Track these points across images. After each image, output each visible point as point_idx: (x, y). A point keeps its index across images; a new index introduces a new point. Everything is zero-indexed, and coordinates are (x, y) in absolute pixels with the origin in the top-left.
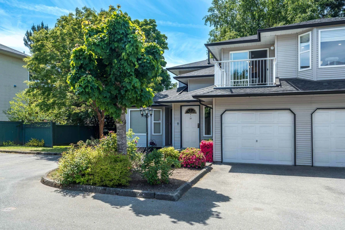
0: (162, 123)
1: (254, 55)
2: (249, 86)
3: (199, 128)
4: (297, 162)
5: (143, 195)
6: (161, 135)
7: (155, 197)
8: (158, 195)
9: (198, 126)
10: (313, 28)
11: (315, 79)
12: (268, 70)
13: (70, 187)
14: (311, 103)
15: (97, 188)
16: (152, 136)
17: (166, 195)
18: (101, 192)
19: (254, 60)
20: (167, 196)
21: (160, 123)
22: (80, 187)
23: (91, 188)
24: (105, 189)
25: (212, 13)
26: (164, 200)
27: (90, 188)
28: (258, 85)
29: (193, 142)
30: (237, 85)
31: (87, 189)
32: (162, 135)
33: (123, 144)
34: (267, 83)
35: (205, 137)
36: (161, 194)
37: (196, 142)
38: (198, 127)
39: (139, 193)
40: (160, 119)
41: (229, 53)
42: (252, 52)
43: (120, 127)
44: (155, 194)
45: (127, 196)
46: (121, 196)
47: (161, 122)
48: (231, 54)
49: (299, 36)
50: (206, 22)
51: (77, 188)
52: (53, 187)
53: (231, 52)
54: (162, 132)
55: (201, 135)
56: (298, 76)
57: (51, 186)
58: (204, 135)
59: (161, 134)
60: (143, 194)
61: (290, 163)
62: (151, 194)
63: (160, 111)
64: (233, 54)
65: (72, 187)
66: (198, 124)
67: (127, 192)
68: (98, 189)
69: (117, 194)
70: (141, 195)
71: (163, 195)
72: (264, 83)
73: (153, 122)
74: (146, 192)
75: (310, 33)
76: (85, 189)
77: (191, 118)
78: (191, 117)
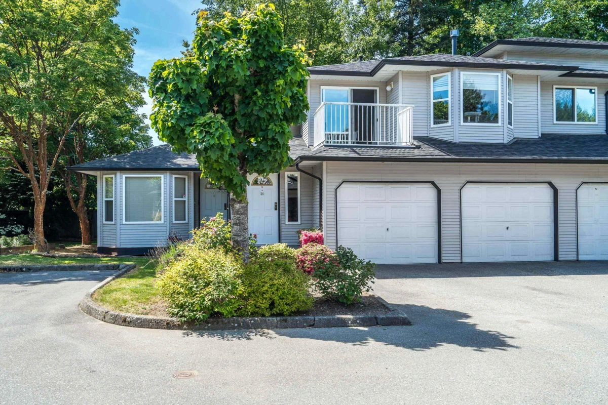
0: (188, 202)
1: (358, 96)
2: (350, 144)
3: (277, 211)
4: (443, 258)
5: (358, 322)
6: (186, 223)
7: (379, 323)
8: (382, 319)
9: (276, 206)
10: (454, 68)
11: (457, 141)
12: (377, 121)
13: (208, 323)
14: (460, 174)
15: (269, 320)
16: (172, 225)
17: (395, 318)
18: (278, 325)
19: (359, 104)
20: (397, 318)
21: (185, 201)
22: (233, 323)
23: (255, 321)
24: (286, 321)
25: (208, 7)
26: (393, 325)
27: (252, 321)
28: (357, 143)
29: (267, 234)
30: (338, 142)
31: (248, 324)
32: (188, 223)
33: (246, 241)
34: (376, 141)
35: (289, 225)
36: (387, 317)
37: (271, 234)
38: (276, 209)
39: (349, 319)
40: (185, 194)
41: (320, 88)
42: (354, 90)
43: (241, 210)
44: (376, 318)
45: (332, 327)
46: (320, 327)
47: (186, 199)
48: (322, 90)
49: (432, 77)
50: (197, 21)
51: (226, 324)
52: (165, 328)
53: (322, 87)
54: (188, 219)
55: (282, 222)
56: (431, 135)
57: (157, 328)
58: (287, 223)
59: (186, 221)
60: (357, 320)
61: (433, 260)
62: (370, 319)
63: (185, 178)
64: (326, 90)
65: (213, 323)
66: (276, 203)
67: (329, 320)
68: (271, 322)
69: (312, 325)
70: (354, 322)
71: (391, 318)
72: (363, 141)
73: (174, 199)
74: (362, 316)
75: (449, 74)
76: (243, 324)
77: (262, 194)
78: (262, 192)
